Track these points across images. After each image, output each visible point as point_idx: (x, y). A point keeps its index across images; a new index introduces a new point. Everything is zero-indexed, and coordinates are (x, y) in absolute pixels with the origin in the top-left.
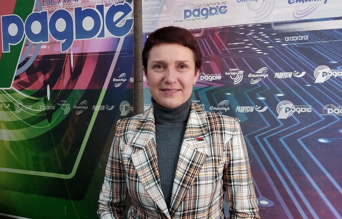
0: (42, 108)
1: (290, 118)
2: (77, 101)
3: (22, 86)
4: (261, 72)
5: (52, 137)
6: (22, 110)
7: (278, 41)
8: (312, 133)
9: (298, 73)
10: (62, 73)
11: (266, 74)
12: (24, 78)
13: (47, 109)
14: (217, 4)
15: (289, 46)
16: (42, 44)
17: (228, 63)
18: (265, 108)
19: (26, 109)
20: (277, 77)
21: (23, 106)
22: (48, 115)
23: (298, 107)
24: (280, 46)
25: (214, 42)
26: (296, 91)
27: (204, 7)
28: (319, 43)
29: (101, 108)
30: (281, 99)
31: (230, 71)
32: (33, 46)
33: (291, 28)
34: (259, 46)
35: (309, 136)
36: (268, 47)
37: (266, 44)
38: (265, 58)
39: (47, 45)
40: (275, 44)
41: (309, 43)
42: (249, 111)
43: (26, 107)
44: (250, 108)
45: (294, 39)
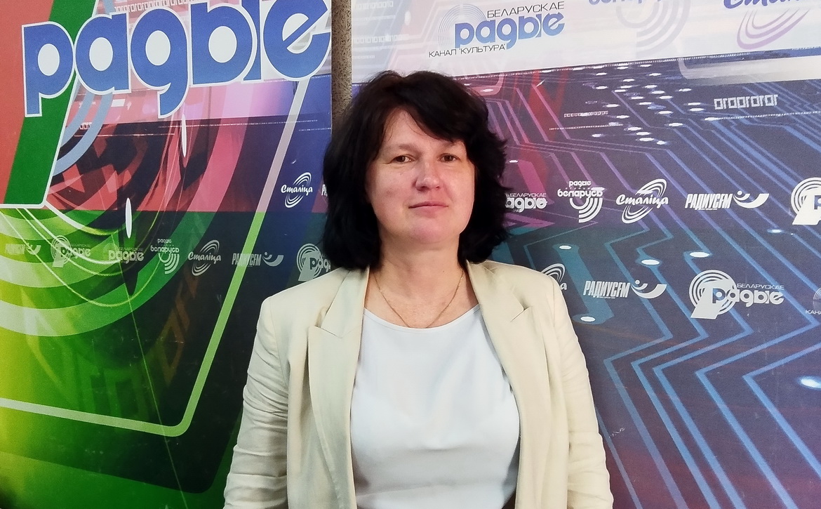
0: (112, 255)
1: (724, 318)
2: (194, 242)
3: (69, 200)
4: (650, 192)
5: (137, 331)
6: (69, 259)
7: (696, 108)
8: (782, 362)
9: (747, 196)
10: (161, 171)
11: (663, 197)
12: (73, 181)
13: (125, 258)
14: (537, 8)
15: (726, 124)
16: (114, 97)
17: (564, 165)
18: (660, 289)
19: (76, 257)
20: (691, 207)
21: (70, 249)
22: (128, 274)
23: (746, 289)
24: (702, 124)
25: (528, 108)
26: (741, 245)
27: (505, 16)
28: (806, 118)
29: (253, 259)
30: (703, 264)
31: (569, 188)
32: (94, 100)
33: (732, 74)
34: (645, 123)
35: (775, 370)
36: (670, 125)
37: (664, 116)
38: (660, 153)
39: (126, 98)
40: (689, 116)
41: (779, 115)
42: (617, 296)
43: (78, 255)
44: (620, 286)
45: (739, 104)
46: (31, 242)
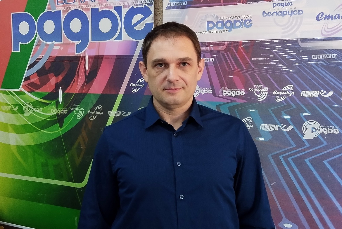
0: (53, 111)
1: (316, 139)
2: (91, 106)
3: (32, 87)
4: (287, 90)
5: (63, 143)
6: (32, 113)
7: (305, 58)
8: (338, 156)
9: (325, 92)
10: (76, 76)
11: (292, 92)
12: (35, 79)
13: (58, 112)
14: (241, 17)
15: (316, 64)
16: (55, 45)
17: (252, 79)
18: (291, 128)
19: (35, 112)
20: (303, 96)
21: (33, 108)
22: (60, 119)
23: (325, 128)
24: (307, 64)
25: (237, 56)
26: (323, 111)
27: (228, 19)
29: (117, 113)
30: (308, 118)
31: (254, 87)
32: (45, 46)
33: (319, 46)
34: (285, 63)
35: (336, 158)
36: (295, 64)
37: (292, 61)
38: (290, 75)
39: (60, 45)
40: (302, 61)
41: (337, 62)
42: (274, 130)
43: (36, 111)
44: (275, 126)
45: (322, 57)
46: (13, 105)
